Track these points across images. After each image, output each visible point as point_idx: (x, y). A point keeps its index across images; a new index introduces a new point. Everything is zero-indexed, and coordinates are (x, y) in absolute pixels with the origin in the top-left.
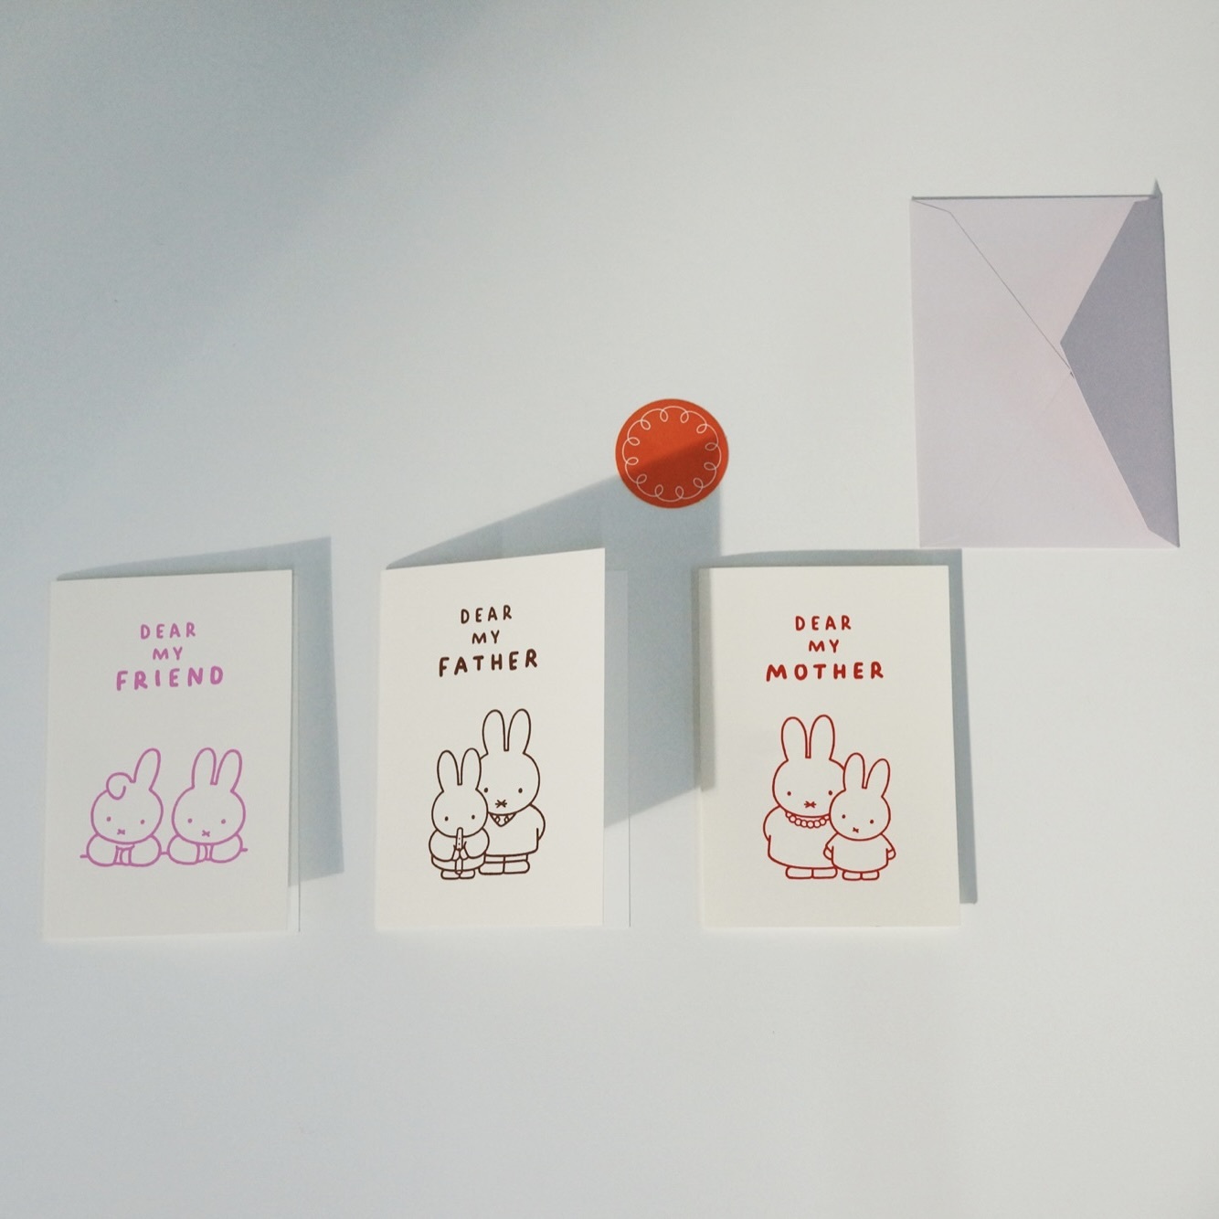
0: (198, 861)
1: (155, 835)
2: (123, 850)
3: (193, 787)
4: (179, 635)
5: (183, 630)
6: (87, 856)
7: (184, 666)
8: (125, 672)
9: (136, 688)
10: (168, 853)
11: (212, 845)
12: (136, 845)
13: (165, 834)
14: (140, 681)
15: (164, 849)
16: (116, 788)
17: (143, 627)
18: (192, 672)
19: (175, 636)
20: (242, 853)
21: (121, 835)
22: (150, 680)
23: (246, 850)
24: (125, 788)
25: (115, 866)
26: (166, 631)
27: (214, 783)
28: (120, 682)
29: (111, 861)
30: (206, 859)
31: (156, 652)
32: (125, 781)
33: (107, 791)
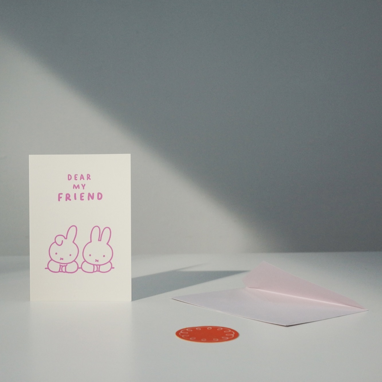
0: (94, 272)
1: (76, 260)
2: (63, 266)
3: (91, 241)
4: (84, 179)
5: (85, 177)
6: (48, 268)
7: (86, 192)
8: (62, 194)
9: (66, 200)
10: (81, 268)
11: (100, 265)
12: (68, 264)
13: (80, 260)
14: (68, 197)
15: (80, 266)
17: (69, 175)
18: (89, 194)
19: (82, 179)
20: (112, 269)
21: (62, 260)
22: (72, 197)
23: (114, 268)
24: (62, 241)
25: (60, 273)
26: (78, 177)
27: (100, 240)
28: (60, 198)
29: (58, 271)
30: (97, 271)
31: (74, 186)
32: (62, 238)
33: (55, 242)
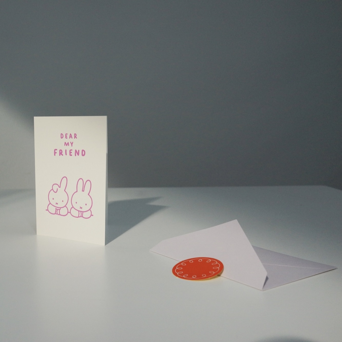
0: (79, 217)
1: (66, 206)
2: (58, 210)
3: (77, 191)
4: (72, 138)
5: (73, 136)
6: (47, 210)
7: (74, 148)
8: (57, 150)
9: (60, 155)
10: (70, 212)
11: (83, 212)
12: (61, 209)
13: (69, 206)
14: (61, 153)
15: (69, 211)
16: (55, 189)
17: (61, 134)
18: (76, 151)
19: (71, 138)
20: (92, 216)
21: (57, 204)
22: (64, 153)
24: (57, 189)
25: (56, 214)
26: (68, 136)
27: (83, 191)
28: (55, 153)
29: (54, 213)
30: (81, 216)
31: (65, 143)
32: (57, 187)
33: (52, 189)
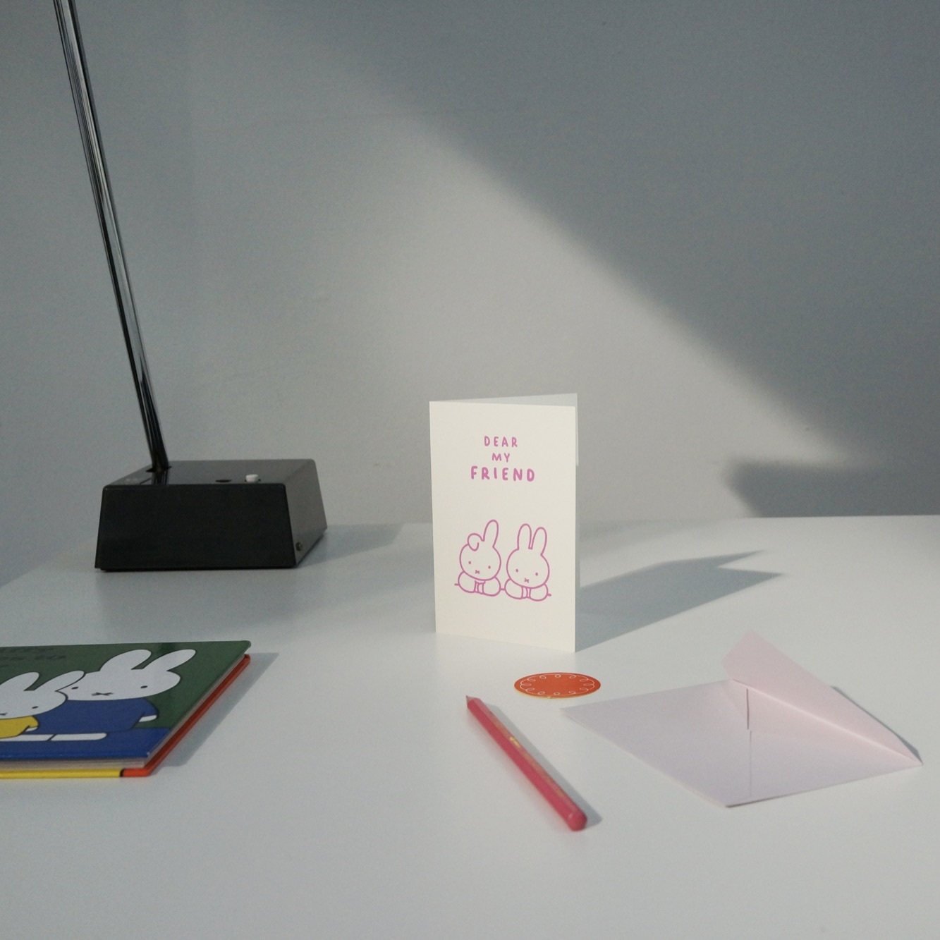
0: (522, 598)
1: (497, 577)
2: (479, 584)
3: (518, 549)
4: (507, 446)
5: (510, 442)
6: (458, 584)
7: (511, 466)
8: (476, 467)
9: (483, 478)
10: (505, 589)
11: (531, 588)
12: (487, 582)
13: (503, 577)
14: (485, 474)
15: (503, 587)
16: (473, 543)
17: (486, 437)
18: (515, 470)
19: (505, 445)
21: (477, 574)
22: (491, 474)
23: (550, 595)
24: (478, 544)
25: (475, 594)
26: (500, 442)
27: (531, 548)
28: (473, 474)
29: (472, 590)
30: (527, 597)
31: (494, 455)
32: (478, 539)
33: (468, 544)
